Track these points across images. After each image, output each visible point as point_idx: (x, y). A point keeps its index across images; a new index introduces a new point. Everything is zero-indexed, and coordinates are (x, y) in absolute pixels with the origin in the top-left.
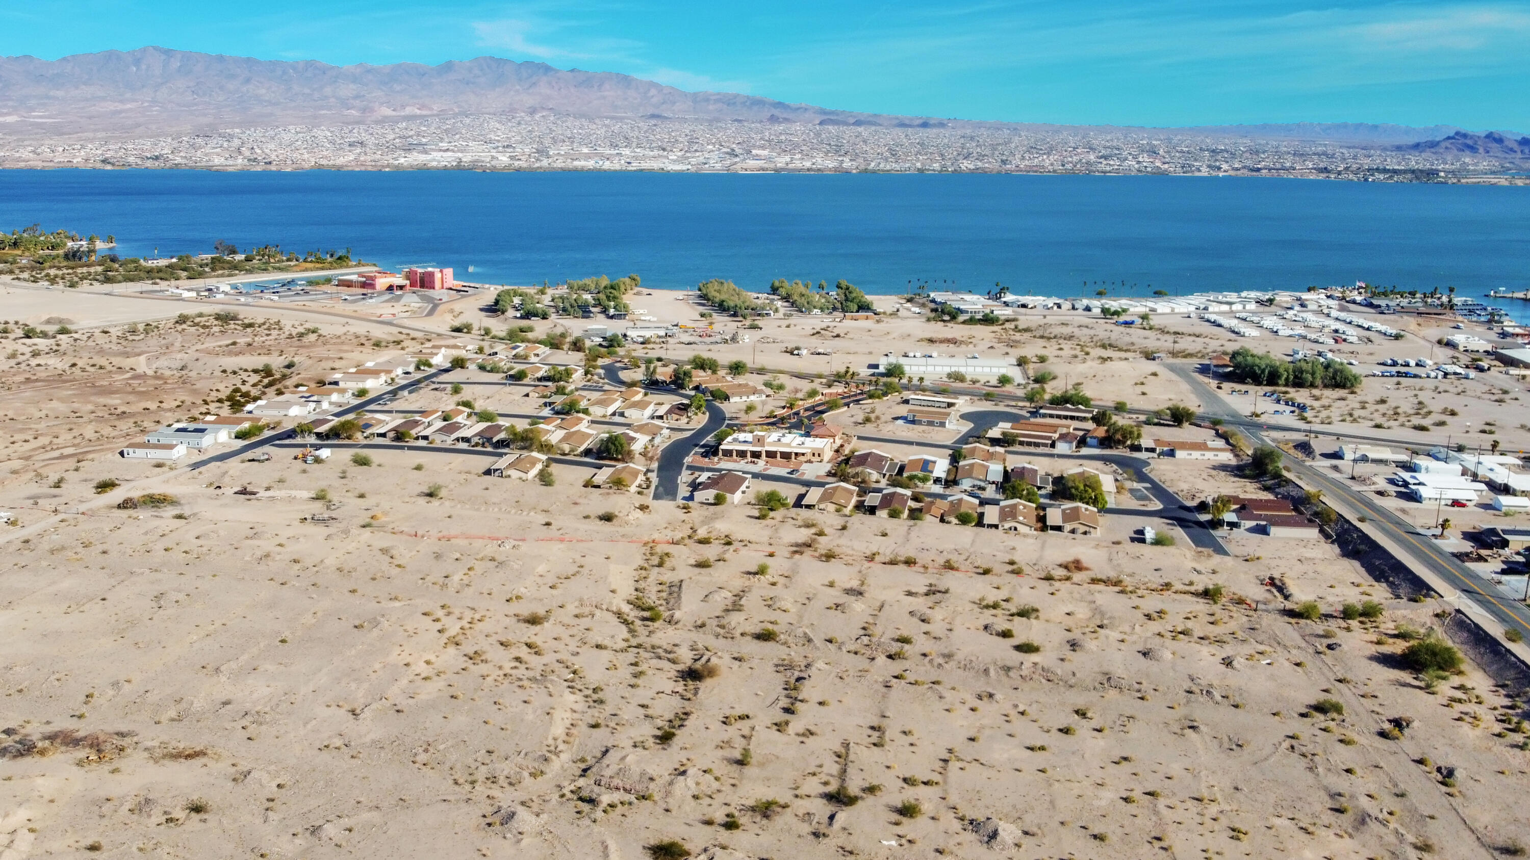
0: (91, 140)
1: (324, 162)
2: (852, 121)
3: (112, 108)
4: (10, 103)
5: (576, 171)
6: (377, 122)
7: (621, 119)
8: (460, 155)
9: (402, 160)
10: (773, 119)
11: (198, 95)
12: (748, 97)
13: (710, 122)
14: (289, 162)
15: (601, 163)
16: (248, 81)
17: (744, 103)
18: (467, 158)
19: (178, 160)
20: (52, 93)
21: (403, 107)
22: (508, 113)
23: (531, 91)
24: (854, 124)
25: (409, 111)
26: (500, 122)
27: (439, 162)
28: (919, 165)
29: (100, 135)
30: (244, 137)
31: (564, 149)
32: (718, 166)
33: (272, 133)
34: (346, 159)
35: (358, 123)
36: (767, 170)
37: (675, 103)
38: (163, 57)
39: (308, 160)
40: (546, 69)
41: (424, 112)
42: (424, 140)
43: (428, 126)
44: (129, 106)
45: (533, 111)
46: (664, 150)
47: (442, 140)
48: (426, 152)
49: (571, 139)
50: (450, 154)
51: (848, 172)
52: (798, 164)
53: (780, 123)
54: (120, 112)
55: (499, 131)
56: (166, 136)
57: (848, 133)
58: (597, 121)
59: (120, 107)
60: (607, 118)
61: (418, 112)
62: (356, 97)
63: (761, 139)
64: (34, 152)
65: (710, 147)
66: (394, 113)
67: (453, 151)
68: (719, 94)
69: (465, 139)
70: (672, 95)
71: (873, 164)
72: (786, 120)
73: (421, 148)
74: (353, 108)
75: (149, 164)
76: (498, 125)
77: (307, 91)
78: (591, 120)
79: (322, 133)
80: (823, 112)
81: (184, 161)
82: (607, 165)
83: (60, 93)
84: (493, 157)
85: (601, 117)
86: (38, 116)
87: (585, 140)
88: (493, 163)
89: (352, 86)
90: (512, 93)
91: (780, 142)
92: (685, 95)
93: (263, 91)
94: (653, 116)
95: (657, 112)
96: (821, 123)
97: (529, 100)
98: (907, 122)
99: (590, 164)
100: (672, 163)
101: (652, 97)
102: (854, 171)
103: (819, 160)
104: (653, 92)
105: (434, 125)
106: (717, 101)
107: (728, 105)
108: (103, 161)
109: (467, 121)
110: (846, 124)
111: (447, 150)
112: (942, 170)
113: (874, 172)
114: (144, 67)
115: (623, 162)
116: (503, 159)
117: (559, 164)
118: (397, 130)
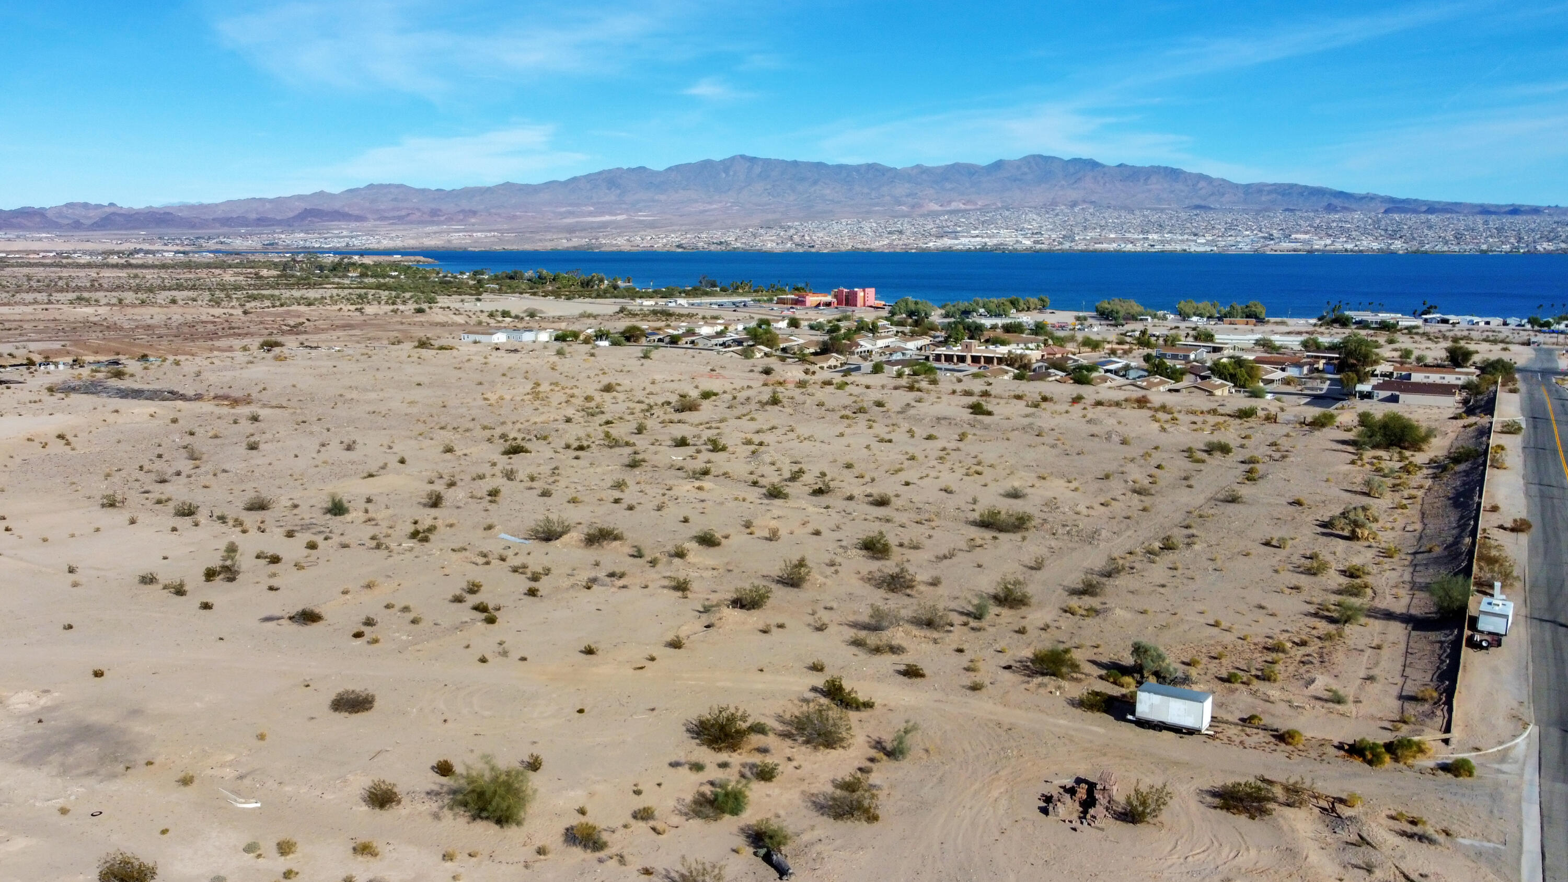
0: (674, 231)
1: (860, 246)
2: (1424, 208)
3: (701, 208)
4: (624, 206)
5: (1095, 251)
6: (921, 216)
7: (1162, 210)
8: (987, 240)
9: (931, 244)
10: (1330, 208)
11: (773, 196)
12: (1306, 187)
13: (1258, 212)
14: (829, 246)
15: (1123, 246)
16: (815, 183)
17: (1301, 194)
18: (991, 242)
19: (739, 245)
20: (656, 197)
21: (950, 202)
22: (1049, 207)
23: (1075, 186)
24: (1425, 212)
25: (954, 206)
26: (1038, 214)
27: (964, 245)
28: (1484, 247)
29: (683, 228)
30: (800, 228)
31: (1090, 235)
32: (1246, 248)
33: (825, 225)
34: (880, 244)
35: (904, 216)
36: (1300, 250)
37: (1223, 194)
38: (748, 164)
39: (847, 244)
40: (1093, 165)
41: (968, 207)
42: (959, 229)
43: (967, 219)
44: (715, 206)
45: (1074, 204)
46: (1195, 235)
47: (976, 228)
48: (956, 238)
49: (1102, 228)
50: (978, 239)
51: (1393, 254)
52: (1338, 246)
53: (1337, 212)
54: (706, 211)
55: (1034, 221)
56: (736, 228)
57: (1412, 219)
58: (1137, 212)
59: (708, 207)
60: (1147, 209)
61: (963, 207)
62: (908, 196)
63: (1310, 225)
64: (628, 240)
65: (1247, 233)
66: (940, 208)
67: (982, 237)
68: (1275, 184)
69: (996, 228)
70: (1222, 187)
71: (1427, 246)
72: (1345, 209)
73: (953, 235)
74: (904, 204)
75: (713, 248)
76: (1035, 217)
77: (866, 190)
78: (1131, 211)
79: (867, 226)
80: (1392, 200)
81: (743, 246)
82: (1129, 247)
83: (663, 197)
84: (1017, 242)
85: (1141, 209)
86: (642, 216)
87: (1116, 228)
88: (1015, 246)
89: (907, 185)
90: (1057, 188)
91: (1330, 228)
92: (1237, 186)
93: (828, 192)
94: (1198, 207)
95: (1203, 203)
96: (1386, 212)
97: (1073, 195)
98: (1492, 209)
99: (1113, 247)
100: (1199, 245)
101: (1201, 189)
102: (1401, 252)
103: (1365, 243)
104: (1202, 184)
105: (975, 217)
106: (1270, 192)
107: (1283, 195)
108: (678, 246)
109: (1007, 213)
110: (1415, 211)
111: (977, 236)
112: (1511, 251)
113: (1426, 252)
114: (731, 173)
115: (1146, 245)
116: (1028, 243)
117: (1081, 247)
118: (938, 221)
